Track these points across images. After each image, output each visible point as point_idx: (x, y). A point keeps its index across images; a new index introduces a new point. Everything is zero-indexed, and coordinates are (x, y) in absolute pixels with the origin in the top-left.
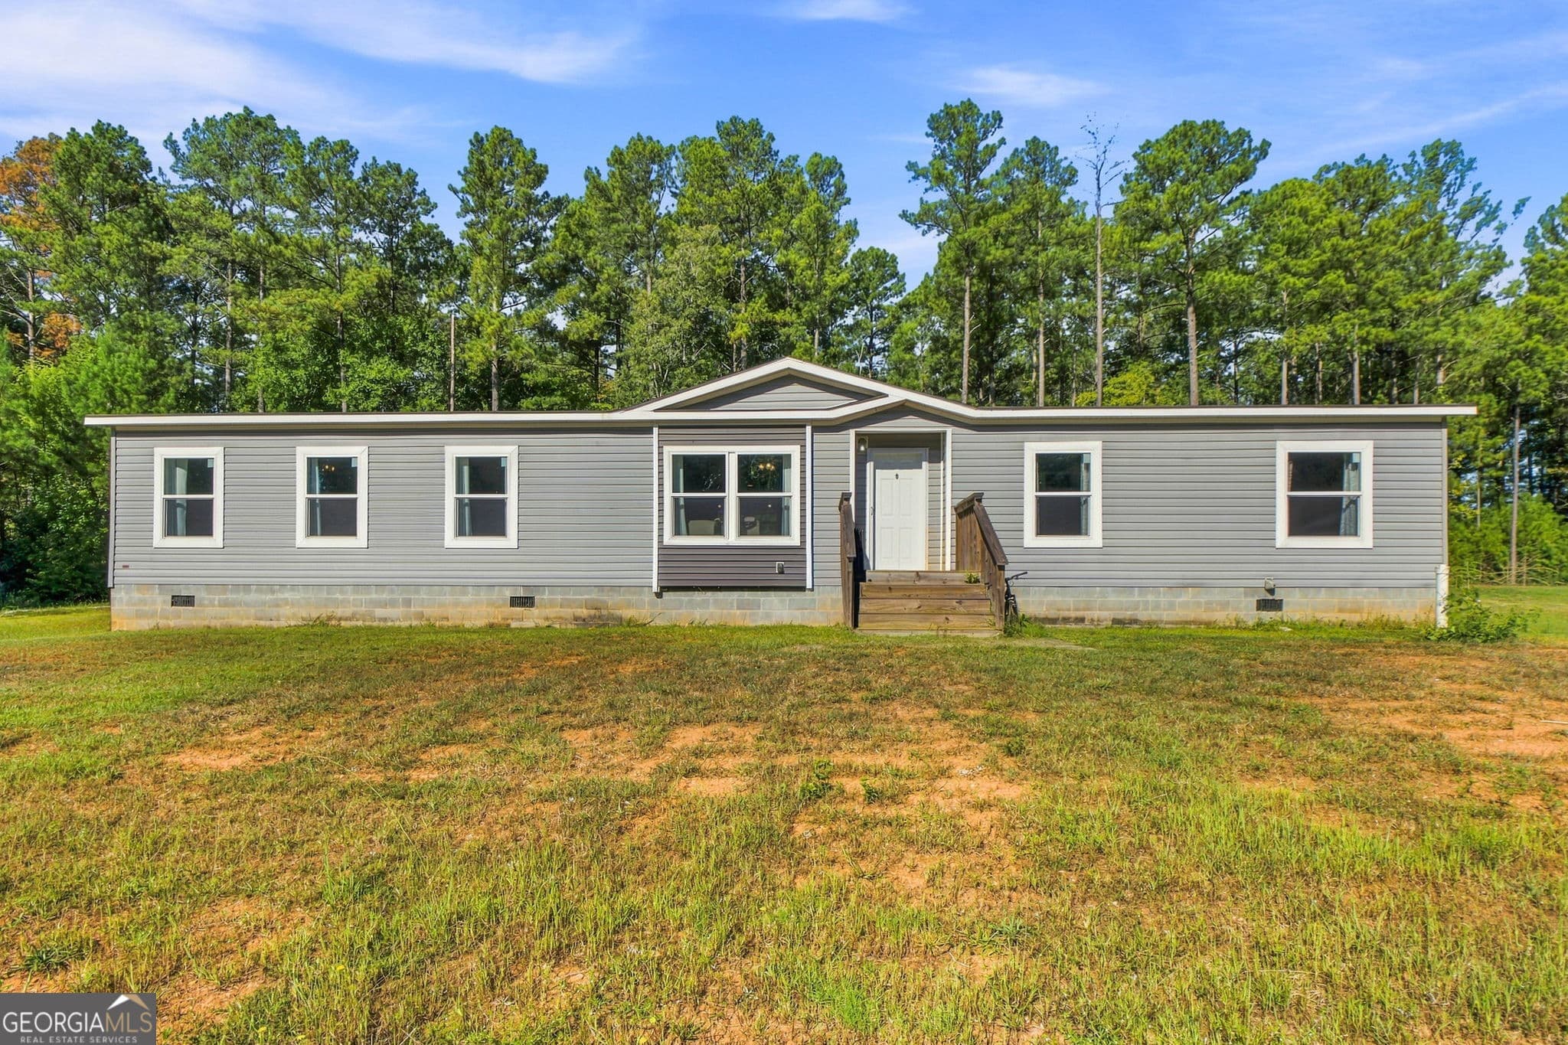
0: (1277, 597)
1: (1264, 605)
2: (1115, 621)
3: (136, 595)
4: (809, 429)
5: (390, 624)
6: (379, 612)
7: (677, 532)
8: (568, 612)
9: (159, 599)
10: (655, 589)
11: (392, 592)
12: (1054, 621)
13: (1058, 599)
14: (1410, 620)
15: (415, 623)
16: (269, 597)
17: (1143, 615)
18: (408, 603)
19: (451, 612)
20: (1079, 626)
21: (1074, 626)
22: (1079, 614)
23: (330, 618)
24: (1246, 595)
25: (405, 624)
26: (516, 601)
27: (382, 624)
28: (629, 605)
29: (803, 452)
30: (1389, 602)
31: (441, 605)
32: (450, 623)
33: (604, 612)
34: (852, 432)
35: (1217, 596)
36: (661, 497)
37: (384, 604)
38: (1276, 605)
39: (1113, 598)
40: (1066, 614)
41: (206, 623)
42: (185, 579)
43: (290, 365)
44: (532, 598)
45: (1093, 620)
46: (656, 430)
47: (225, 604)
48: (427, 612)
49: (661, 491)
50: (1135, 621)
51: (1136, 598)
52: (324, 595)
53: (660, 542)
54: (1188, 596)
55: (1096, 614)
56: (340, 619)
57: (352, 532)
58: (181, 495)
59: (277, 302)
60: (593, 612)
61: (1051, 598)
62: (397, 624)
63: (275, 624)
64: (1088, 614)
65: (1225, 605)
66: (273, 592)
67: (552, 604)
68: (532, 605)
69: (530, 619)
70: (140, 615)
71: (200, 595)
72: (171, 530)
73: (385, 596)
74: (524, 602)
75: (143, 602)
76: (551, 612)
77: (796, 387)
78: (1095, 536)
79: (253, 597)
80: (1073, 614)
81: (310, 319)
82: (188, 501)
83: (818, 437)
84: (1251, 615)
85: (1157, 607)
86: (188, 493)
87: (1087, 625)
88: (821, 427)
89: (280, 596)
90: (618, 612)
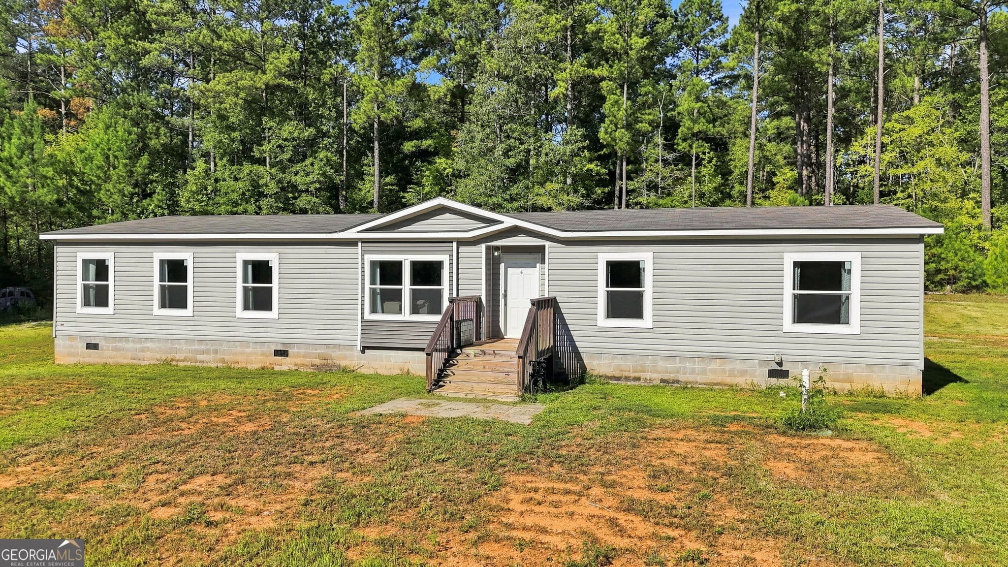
0: (784, 368)
1: (772, 374)
2: (662, 381)
3: (68, 343)
4: (455, 244)
5: (205, 365)
6: (200, 357)
7: (374, 310)
8: (308, 361)
9: (80, 345)
10: (359, 348)
11: (207, 344)
12: (618, 379)
13: (622, 363)
14: (892, 390)
15: (220, 365)
16: (139, 346)
17: (682, 378)
18: (216, 352)
19: (240, 358)
20: (637, 383)
21: (633, 383)
22: (637, 375)
23: (172, 360)
24: (760, 366)
25: (213, 365)
26: (278, 353)
27: (200, 365)
28: (345, 358)
29: (451, 260)
30: (874, 375)
31: (235, 354)
32: (239, 366)
33: (330, 362)
34: (484, 246)
35: (738, 366)
36: (363, 288)
37: (203, 352)
38: (784, 374)
39: (661, 364)
40: (627, 374)
41: (105, 361)
42: (94, 333)
43: (231, 128)
44: (287, 351)
45: (646, 379)
46: (360, 244)
47: (116, 349)
48: (227, 358)
49: (363, 284)
50: (678, 382)
51: (678, 365)
52: (170, 345)
53: (363, 317)
54: (714, 365)
55: (648, 375)
56: (178, 361)
57: (184, 306)
58: (92, 282)
59: (219, 82)
60: (323, 362)
61: (616, 362)
62: (210, 365)
63: (142, 363)
64: (643, 375)
65: (744, 373)
66: (141, 342)
67: (298, 355)
68: (287, 356)
69: (285, 364)
70: (70, 354)
71: (102, 344)
72: (86, 303)
73: (203, 347)
74: (281, 353)
75: (72, 346)
76: (298, 361)
77: (447, 215)
78: (647, 321)
79: (130, 345)
80: (632, 375)
81: (242, 95)
82: (97, 285)
83: (461, 249)
84: (763, 381)
85: (693, 372)
86: (96, 280)
87: (642, 383)
88: (461, 243)
89: (145, 345)
90: (338, 362)
